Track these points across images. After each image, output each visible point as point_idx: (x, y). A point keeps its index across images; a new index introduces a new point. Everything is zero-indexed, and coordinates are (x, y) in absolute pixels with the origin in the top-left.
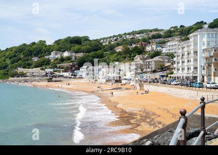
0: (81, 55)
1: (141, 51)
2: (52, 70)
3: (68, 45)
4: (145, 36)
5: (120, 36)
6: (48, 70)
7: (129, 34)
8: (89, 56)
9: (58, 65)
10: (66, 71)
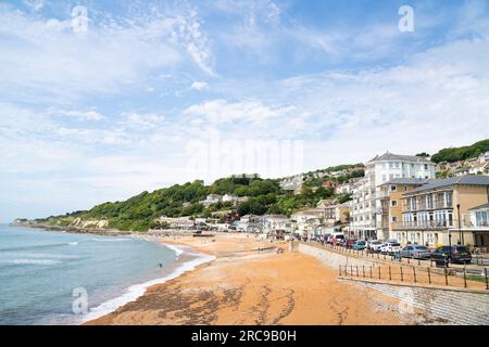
0: (245, 199)
1: (328, 194)
2: (203, 220)
3: (231, 186)
4: (344, 173)
5: (310, 174)
6: (198, 220)
7: (322, 171)
8: (254, 201)
9: (213, 214)
10: (222, 222)
